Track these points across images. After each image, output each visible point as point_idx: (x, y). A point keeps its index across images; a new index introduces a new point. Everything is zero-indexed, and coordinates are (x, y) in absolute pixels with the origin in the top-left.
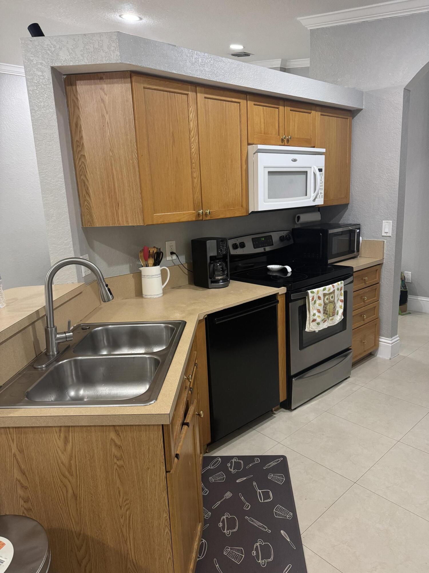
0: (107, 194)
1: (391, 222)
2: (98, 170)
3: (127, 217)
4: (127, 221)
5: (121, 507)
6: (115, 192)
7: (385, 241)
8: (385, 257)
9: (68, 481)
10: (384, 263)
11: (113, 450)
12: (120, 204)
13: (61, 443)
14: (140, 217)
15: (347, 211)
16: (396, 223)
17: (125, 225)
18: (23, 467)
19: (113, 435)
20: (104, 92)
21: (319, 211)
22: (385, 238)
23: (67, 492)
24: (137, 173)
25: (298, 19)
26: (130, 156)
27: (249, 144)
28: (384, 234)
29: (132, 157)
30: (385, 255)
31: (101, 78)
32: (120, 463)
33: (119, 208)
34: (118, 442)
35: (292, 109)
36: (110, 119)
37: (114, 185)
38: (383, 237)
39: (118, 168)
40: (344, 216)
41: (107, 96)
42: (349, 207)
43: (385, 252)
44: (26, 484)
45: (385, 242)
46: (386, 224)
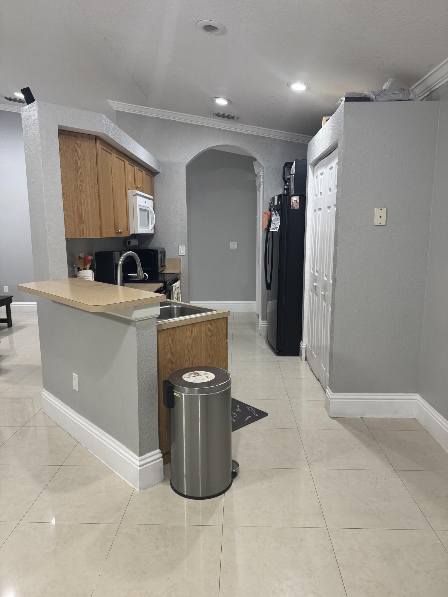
0: (76, 215)
1: (184, 247)
2: (70, 197)
3: (89, 232)
4: (89, 235)
5: (209, 363)
6: (82, 215)
7: (181, 258)
8: (182, 269)
9: (190, 354)
10: (181, 273)
11: (209, 333)
12: (85, 222)
13: (189, 334)
14: (99, 232)
15: (153, 239)
16: (187, 247)
17: (88, 237)
18: (173, 350)
19: (209, 326)
20: (78, 145)
21: (135, 238)
22: (181, 256)
23: (189, 360)
24: (98, 202)
25: (108, 100)
26: (93, 191)
27: (128, 190)
28: (180, 254)
29: (95, 191)
30: (182, 268)
31: (76, 136)
32: (210, 339)
33: (84, 226)
34: (211, 329)
35: (139, 168)
36: (81, 164)
37: (82, 209)
38: (179, 256)
39: (85, 198)
40: (151, 242)
41: (79, 148)
42: (154, 236)
43: (182, 265)
44: (173, 360)
45: (181, 260)
46: (181, 247)
